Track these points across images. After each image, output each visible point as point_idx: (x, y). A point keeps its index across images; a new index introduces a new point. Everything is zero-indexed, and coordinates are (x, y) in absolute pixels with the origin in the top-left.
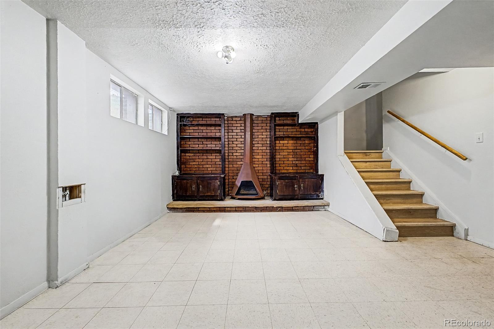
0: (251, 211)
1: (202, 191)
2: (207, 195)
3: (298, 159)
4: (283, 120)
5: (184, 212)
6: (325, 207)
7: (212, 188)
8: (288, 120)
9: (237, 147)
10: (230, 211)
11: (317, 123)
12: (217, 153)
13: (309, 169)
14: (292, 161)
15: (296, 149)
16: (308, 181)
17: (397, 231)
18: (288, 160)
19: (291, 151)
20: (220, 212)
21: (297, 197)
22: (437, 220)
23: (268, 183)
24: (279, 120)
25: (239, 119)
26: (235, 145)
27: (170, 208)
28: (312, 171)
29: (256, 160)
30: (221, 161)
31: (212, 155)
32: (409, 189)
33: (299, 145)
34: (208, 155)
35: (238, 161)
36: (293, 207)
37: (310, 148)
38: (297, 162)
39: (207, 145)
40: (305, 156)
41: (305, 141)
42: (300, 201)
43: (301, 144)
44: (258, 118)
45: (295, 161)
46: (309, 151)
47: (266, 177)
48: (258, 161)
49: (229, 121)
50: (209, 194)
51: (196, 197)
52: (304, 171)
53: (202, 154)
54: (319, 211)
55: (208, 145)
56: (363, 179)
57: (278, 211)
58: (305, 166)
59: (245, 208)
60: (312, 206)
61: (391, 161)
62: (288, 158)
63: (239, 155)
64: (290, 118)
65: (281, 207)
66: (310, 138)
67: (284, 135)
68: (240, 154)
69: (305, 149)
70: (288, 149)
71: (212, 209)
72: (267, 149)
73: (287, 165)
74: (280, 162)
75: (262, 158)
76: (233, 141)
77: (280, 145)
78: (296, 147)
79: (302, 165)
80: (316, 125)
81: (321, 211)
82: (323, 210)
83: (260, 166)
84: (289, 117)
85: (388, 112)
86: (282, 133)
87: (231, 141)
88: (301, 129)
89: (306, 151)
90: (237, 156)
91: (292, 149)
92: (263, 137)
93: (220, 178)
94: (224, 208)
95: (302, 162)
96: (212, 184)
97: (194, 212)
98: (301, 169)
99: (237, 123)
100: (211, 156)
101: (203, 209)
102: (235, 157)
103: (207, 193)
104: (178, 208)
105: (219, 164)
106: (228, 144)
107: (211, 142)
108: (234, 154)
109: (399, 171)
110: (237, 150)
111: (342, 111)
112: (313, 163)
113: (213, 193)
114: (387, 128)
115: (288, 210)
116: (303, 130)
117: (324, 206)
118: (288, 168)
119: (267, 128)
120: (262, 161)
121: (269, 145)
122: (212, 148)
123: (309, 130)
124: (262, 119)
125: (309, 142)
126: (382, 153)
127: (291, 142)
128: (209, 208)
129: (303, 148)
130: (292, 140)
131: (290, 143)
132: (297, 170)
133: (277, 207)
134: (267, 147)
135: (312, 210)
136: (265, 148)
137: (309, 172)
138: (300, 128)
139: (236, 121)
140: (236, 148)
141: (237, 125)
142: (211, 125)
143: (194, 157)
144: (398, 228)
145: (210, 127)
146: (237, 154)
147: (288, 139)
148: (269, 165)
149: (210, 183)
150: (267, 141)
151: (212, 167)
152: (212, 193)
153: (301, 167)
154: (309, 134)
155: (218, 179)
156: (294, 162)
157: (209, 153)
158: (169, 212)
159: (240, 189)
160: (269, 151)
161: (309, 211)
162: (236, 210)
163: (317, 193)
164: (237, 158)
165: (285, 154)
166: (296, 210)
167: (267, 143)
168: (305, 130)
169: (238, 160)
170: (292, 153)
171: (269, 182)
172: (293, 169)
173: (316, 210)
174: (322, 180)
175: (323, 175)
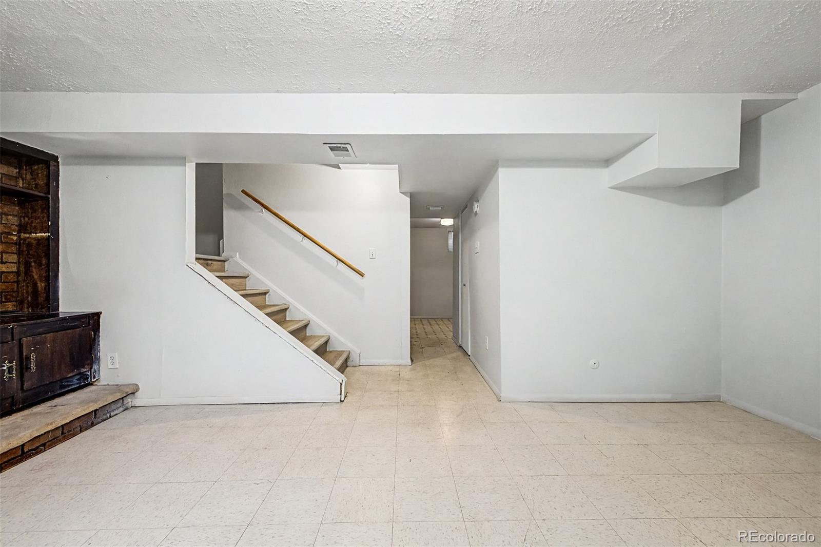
6: (128, 400)
11: (55, 158)
16: (54, 340)
21: (7, 403)
22: (335, 353)
37: (5, 230)
54: (110, 417)
60: (91, 412)
61: (247, 277)
66: (5, 197)
80: (51, 163)
81: (116, 415)
82: (121, 409)
85: (243, 191)
109: (263, 293)
111: (191, 162)
112: (18, 283)
114: (229, 216)
117: (121, 398)
126: (225, 261)
135: (93, 425)
161: (82, 431)
163: (83, 371)
173: (105, 417)
174: (97, 328)
175: (98, 315)
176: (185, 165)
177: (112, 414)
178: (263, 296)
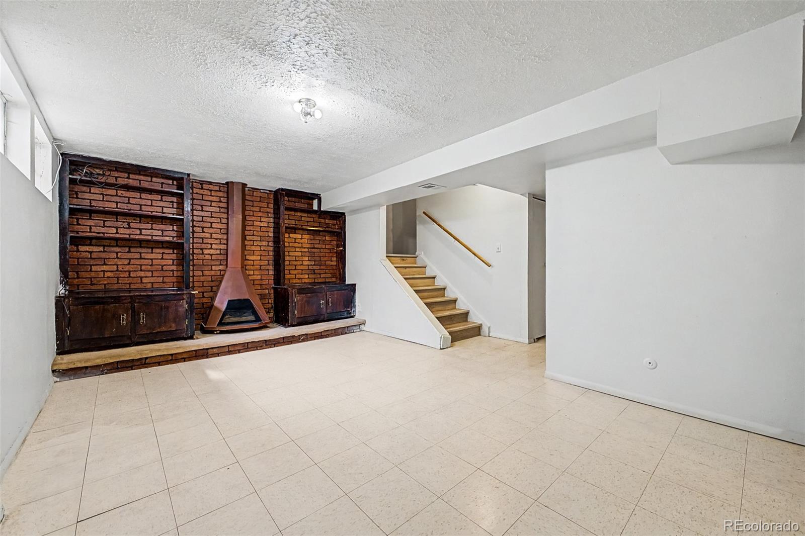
0: (257, 347)
1: (145, 325)
2: (158, 332)
3: (317, 263)
4: (295, 202)
5: (106, 373)
6: (361, 326)
7: (171, 316)
8: (302, 203)
9: (211, 238)
10: (218, 355)
11: (344, 214)
12: (167, 248)
13: (331, 278)
14: (308, 265)
15: (314, 248)
16: (337, 294)
17: (450, 336)
18: (302, 265)
19: (306, 250)
20: (197, 359)
21: (322, 317)
22: (469, 323)
23: (270, 301)
24: (289, 201)
25: (217, 188)
26: (208, 235)
27: (63, 370)
28: (334, 280)
29: (249, 263)
30: (175, 263)
31: (154, 251)
32: (443, 296)
33: (318, 242)
34: (143, 250)
35: (214, 265)
36: (321, 332)
37: (332, 247)
38: (315, 267)
39: (140, 230)
40: (325, 259)
41: (325, 236)
42: (326, 323)
43: (320, 240)
44: (253, 192)
45: (311, 265)
46: (331, 252)
47: (267, 291)
48: (253, 266)
49: (194, 189)
50: (164, 329)
51: (130, 338)
52: (323, 280)
53: (127, 249)
54: (354, 332)
55: (143, 231)
56: (411, 287)
57: (301, 342)
58: (326, 273)
59: (246, 345)
60: (345, 327)
61: (425, 267)
62: (302, 261)
63: (216, 253)
64: (306, 200)
65: (306, 334)
66: (332, 233)
67: (295, 225)
68: (218, 252)
69: (325, 248)
70: (302, 247)
71: (177, 355)
72: (268, 246)
73: (301, 271)
74: (290, 267)
75: (261, 260)
76: (203, 228)
77: (290, 240)
78: (313, 245)
79: (322, 272)
80: (343, 216)
82: (359, 330)
83: (256, 273)
84: (304, 199)
85: (424, 213)
86: (293, 222)
87: (198, 227)
88: (320, 220)
89: (327, 251)
90: (211, 255)
91: (308, 248)
92: (262, 225)
93: (188, 296)
94: (206, 351)
95: (322, 267)
96: (170, 310)
97: (132, 369)
98: (320, 277)
99: (211, 195)
100: (152, 253)
101: (157, 360)
102: (208, 257)
103: (159, 328)
104: (86, 368)
105: (171, 271)
106: (193, 232)
107: (152, 224)
108: (206, 252)
109: (434, 278)
110: (211, 244)
111: (383, 205)
112: (336, 269)
113: (173, 325)
114: (419, 228)
115: (314, 337)
116: (323, 221)
117: (359, 325)
118: (301, 276)
119: (268, 210)
120: (261, 266)
121: (272, 239)
122: (154, 238)
123: (331, 222)
124: (259, 194)
125: (330, 239)
126: (416, 257)
127: (307, 237)
128: (172, 355)
129: (324, 246)
130: (308, 234)
131: (303, 239)
132: (315, 278)
133: (299, 335)
134: (268, 242)
135: (346, 333)
136: (264, 243)
137: (331, 281)
138: (319, 218)
139: (211, 191)
140: (210, 241)
141: (211, 198)
142: (151, 191)
143: (103, 255)
144: (450, 333)
145: (150, 194)
146: (212, 252)
147: (301, 232)
148: (272, 272)
149: (167, 308)
150: (268, 232)
151: (152, 276)
152: (171, 327)
153: (320, 274)
154: (331, 228)
155: (184, 299)
156: (310, 267)
157: (144, 247)
158: (58, 380)
159: (224, 314)
160: (272, 249)
161: (342, 334)
162: (231, 351)
163: (348, 310)
164: (212, 260)
165: (297, 254)
166: (326, 336)
167: (268, 236)
168: (325, 221)
169: (213, 263)
170: (307, 254)
171: (273, 300)
172: (308, 278)
173: (351, 331)
174: (354, 291)
175: (355, 285)
176: (379, 209)
177: (355, 331)
178: (433, 280)
